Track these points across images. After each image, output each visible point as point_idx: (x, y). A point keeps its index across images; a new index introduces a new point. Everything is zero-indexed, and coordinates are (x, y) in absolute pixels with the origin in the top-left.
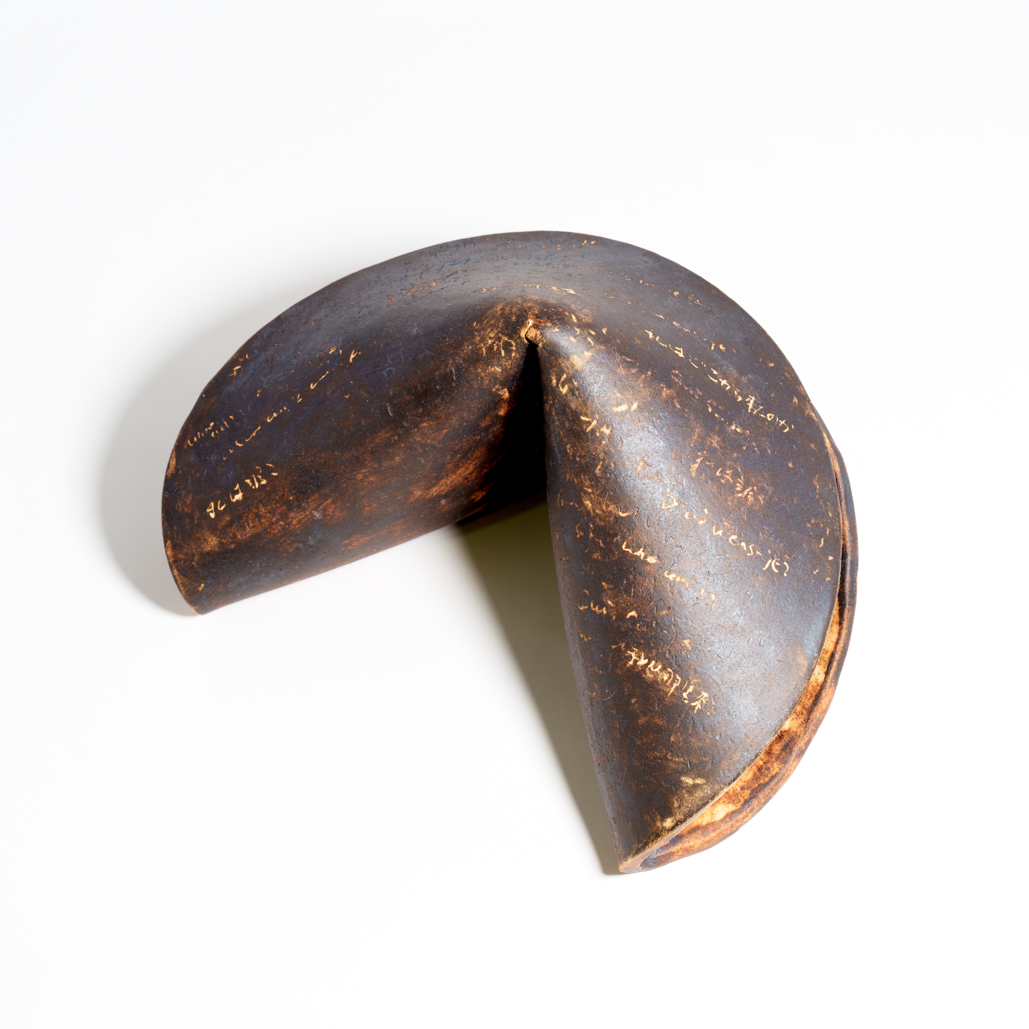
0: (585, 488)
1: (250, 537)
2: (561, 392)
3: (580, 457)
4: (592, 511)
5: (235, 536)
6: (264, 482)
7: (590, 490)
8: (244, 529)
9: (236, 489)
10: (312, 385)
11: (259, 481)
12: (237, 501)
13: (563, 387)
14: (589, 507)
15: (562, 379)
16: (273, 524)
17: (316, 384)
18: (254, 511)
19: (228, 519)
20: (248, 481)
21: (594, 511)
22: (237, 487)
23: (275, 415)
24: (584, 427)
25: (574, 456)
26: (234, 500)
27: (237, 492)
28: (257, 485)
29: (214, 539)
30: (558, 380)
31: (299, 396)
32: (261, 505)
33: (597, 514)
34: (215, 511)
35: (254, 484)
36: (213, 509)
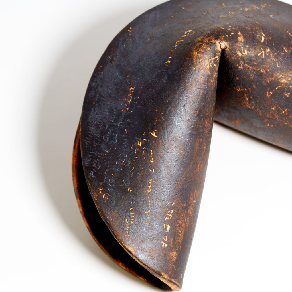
0: (279, 77)
1: (183, 237)
2: (245, 55)
3: (269, 68)
4: (287, 82)
5: (179, 242)
6: (172, 211)
7: (281, 76)
8: (180, 235)
9: (165, 226)
10: (151, 161)
11: (170, 213)
12: (170, 230)
13: (244, 52)
14: (285, 82)
15: (242, 50)
16: (186, 222)
17: (153, 159)
18: (178, 226)
19: (172, 239)
20: (166, 218)
21: (288, 81)
22: (164, 225)
23: (149, 187)
24: (262, 57)
25: (266, 71)
26: (168, 231)
27: (166, 227)
28: (171, 215)
29: (174, 252)
30: (241, 52)
31: (150, 170)
32: (178, 221)
33: (290, 80)
34: (165, 243)
35: (170, 216)
36: (164, 243)
